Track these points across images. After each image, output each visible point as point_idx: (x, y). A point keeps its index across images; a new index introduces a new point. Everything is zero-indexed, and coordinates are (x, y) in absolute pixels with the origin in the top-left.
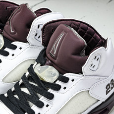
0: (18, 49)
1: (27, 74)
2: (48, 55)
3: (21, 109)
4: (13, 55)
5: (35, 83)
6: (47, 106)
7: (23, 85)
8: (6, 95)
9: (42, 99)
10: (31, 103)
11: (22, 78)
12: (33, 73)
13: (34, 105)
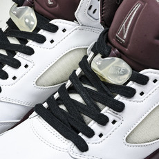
0: (60, 31)
1: (79, 71)
2: (113, 41)
3: (72, 127)
4: (52, 41)
5: (92, 86)
6: (114, 122)
7: (72, 90)
8: (45, 105)
9: (106, 111)
10: (87, 118)
11: (70, 79)
12: (88, 70)
13: (93, 121)
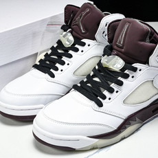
0: (86, 45)
2: (115, 47)
4: (82, 51)
8: (79, 85)
9: (113, 85)
11: (93, 71)
13: (106, 91)
